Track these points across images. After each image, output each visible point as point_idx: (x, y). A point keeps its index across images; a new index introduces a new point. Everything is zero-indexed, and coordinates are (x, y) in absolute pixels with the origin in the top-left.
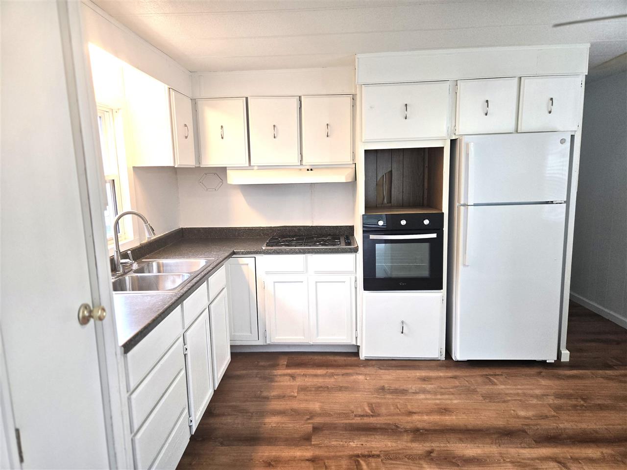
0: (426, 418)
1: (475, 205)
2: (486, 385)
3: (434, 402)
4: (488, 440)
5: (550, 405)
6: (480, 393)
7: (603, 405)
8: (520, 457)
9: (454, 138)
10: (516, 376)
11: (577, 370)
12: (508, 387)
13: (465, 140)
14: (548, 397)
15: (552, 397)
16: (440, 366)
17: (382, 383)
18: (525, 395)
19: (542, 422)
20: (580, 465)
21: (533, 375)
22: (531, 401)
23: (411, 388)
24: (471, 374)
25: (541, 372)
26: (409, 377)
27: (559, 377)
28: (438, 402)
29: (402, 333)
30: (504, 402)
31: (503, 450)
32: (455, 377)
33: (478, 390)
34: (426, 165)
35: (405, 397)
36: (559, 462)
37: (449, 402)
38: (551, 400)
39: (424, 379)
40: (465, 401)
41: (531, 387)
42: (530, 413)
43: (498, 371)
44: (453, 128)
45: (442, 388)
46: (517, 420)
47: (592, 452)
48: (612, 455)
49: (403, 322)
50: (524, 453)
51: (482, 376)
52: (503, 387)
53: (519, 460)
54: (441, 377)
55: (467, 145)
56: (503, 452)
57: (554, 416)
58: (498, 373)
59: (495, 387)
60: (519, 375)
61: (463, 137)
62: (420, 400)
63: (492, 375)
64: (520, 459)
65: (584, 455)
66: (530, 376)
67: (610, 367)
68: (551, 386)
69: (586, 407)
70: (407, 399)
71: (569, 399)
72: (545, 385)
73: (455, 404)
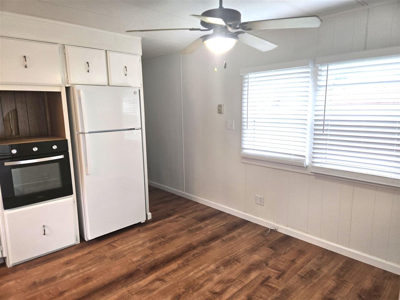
0: (74, 291)
1: (90, 133)
2: (111, 250)
3: (78, 277)
4: (120, 286)
5: (148, 248)
6: (108, 257)
7: (172, 237)
8: (140, 287)
9: (67, 86)
10: (127, 237)
11: (156, 222)
12: (124, 246)
13: (77, 88)
14: (146, 243)
15: (148, 243)
16: (77, 249)
17: (32, 280)
18: (134, 247)
19: (146, 260)
20: (170, 276)
21: (136, 233)
22: (138, 249)
23: (59, 274)
24: (99, 246)
25: (139, 230)
26: (55, 266)
27: (148, 229)
28: (81, 275)
29: (44, 234)
30: (124, 256)
31: (129, 288)
32: (90, 253)
33: (107, 255)
34: (47, 105)
35: (56, 283)
36: (160, 280)
37: (89, 272)
38: (148, 245)
39: (67, 263)
40: (100, 266)
41: (136, 241)
42: (139, 258)
43: (116, 238)
44: (66, 79)
45: (82, 264)
46: (134, 265)
47: (173, 266)
48: (183, 263)
49: (44, 226)
50: (141, 284)
51: (107, 245)
52: (121, 247)
53: (140, 290)
54: (79, 257)
55: (79, 92)
56: (129, 289)
57: (151, 254)
58: (116, 239)
59: (116, 249)
60: (128, 236)
61: (75, 85)
62: (67, 280)
63: (113, 242)
64: (140, 288)
65: (171, 270)
66: (134, 234)
67: (170, 215)
68: (146, 236)
69: (165, 242)
70: (57, 283)
71: (156, 240)
72: (143, 237)
73: (94, 271)
